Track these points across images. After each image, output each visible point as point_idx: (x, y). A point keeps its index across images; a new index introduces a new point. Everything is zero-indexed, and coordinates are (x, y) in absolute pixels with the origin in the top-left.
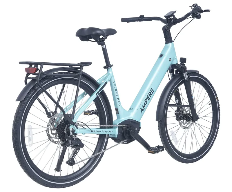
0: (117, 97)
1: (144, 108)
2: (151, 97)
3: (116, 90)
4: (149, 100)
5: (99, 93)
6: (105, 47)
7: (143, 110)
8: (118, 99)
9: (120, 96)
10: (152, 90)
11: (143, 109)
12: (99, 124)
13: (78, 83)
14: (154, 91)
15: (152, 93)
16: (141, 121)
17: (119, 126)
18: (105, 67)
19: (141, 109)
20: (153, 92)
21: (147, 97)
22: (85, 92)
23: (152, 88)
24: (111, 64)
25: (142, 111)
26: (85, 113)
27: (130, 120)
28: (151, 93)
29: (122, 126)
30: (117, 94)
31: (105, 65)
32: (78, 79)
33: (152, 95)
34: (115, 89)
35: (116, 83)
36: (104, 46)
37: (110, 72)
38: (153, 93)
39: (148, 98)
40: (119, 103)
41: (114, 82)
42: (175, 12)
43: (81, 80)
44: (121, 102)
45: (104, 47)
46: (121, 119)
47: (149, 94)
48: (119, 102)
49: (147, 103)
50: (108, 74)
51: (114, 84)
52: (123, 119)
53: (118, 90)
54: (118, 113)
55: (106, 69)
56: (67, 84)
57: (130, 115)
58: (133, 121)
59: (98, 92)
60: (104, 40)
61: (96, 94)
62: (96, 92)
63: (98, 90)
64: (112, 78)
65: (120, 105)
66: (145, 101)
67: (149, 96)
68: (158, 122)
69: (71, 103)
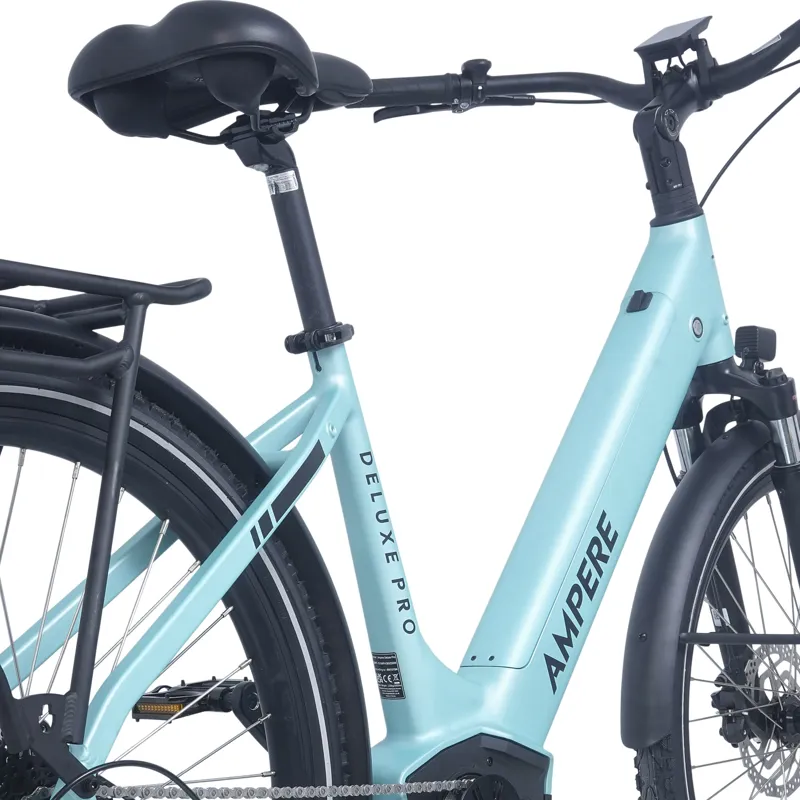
0: (389, 571)
1: (566, 656)
2: (600, 573)
3: (382, 516)
4: (591, 593)
5: (275, 524)
6: (295, 187)
7: (561, 667)
8: (400, 583)
9: (412, 566)
10: (609, 527)
11: (561, 659)
12: (267, 783)
13: (110, 442)
14: (616, 535)
15: (605, 551)
16: (548, 747)
17: (415, 787)
18: (295, 345)
19: (550, 661)
20: (610, 537)
21: (580, 575)
22: (159, 527)
23: (604, 515)
24: (341, 316)
25: (552, 676)
26: (142, 707)
27: (485, 743)
28: (603, 543)
29: (432, 786)
30: (389, 547)
31: (297, 327)
32: (107, 412)
33: (605, 559)
34: (376, 507)
35: (381, 465)
36: (291, 173)
37: (338, 380)
38: (611, 545)
39: (585, 582)
40: (405, 615)
41: (367, 457)
42: (704, 23)
43: (133, 424)
44: (421, 610)
45: (288, 184)
46: (423, 738)
47: (589, 552)
48: (405, 604)
49: (580, 621)
50: (322, 393)
51: (369, 470)
52: (435, 736)
53: (392, 514)
54: (401, 694)
55: (304, 357)
56: (16, 450)
57: (476, 703)
58: (503, 748)
59: (265, 521)
60: (292, 129)
61: (253, 531)
62: (254, 521)
63: (265, 504)
64: (354, 425)
65: (410, 627)
66: (569, 601)
67: (590, 565)
68: (633, 753)
69: (48, 616)
